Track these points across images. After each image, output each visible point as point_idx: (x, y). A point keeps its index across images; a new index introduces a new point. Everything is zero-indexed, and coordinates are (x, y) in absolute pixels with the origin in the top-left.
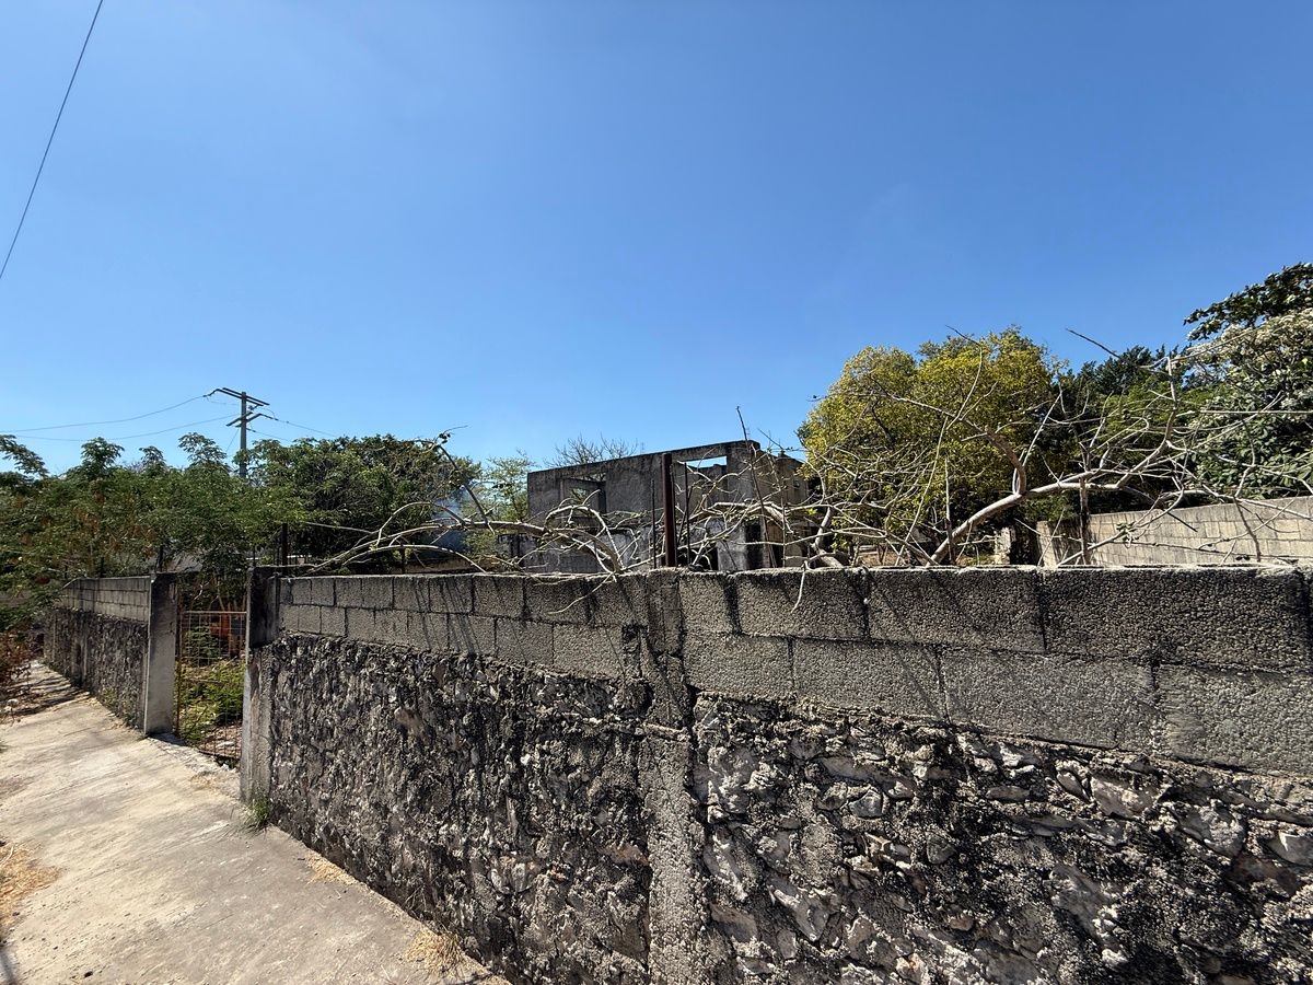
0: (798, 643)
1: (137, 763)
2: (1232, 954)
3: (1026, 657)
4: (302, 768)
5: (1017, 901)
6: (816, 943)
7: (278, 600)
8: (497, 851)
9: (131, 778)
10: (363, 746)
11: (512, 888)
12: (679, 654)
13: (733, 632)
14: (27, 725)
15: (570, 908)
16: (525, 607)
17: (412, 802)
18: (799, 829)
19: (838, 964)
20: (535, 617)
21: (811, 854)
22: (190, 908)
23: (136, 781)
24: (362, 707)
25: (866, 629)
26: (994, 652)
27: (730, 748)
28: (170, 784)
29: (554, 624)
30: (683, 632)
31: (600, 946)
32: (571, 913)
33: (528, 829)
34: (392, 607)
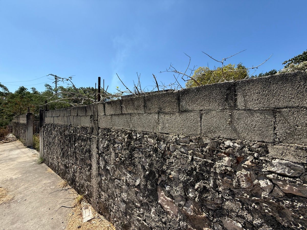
0: (113, 116)
1: (23, 152)
2: (162, 170)
3: (142, 114)
4: (47, 151)
5: (136, 164)
6: (112, 176)
7: (44, 116)
8: (73, 164)
9: (20, 155)
10: (55, 145)
11: (74, 171)
12: (97, 120)
13: (104, 115)
14: (4, 145)
15: (81, 174)
16: (77, 113)
17: (62, 156)
18: (110, 154)
19: (115, 179)
20: (79, 115)
21: (112, 158)
22: (20, 176)
23: (21, 155)
24: (55, 137)
25: (122, 112)
26: (138, 114)
27: (102, 139)
28: (28, 156)
29: (81, 116)
30: (98, 116)
31: (85, 181)
32: (82, 175)
33: (77, 159)
34: (60, 116)
